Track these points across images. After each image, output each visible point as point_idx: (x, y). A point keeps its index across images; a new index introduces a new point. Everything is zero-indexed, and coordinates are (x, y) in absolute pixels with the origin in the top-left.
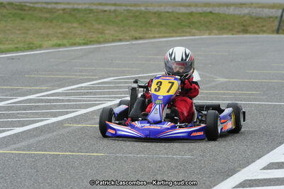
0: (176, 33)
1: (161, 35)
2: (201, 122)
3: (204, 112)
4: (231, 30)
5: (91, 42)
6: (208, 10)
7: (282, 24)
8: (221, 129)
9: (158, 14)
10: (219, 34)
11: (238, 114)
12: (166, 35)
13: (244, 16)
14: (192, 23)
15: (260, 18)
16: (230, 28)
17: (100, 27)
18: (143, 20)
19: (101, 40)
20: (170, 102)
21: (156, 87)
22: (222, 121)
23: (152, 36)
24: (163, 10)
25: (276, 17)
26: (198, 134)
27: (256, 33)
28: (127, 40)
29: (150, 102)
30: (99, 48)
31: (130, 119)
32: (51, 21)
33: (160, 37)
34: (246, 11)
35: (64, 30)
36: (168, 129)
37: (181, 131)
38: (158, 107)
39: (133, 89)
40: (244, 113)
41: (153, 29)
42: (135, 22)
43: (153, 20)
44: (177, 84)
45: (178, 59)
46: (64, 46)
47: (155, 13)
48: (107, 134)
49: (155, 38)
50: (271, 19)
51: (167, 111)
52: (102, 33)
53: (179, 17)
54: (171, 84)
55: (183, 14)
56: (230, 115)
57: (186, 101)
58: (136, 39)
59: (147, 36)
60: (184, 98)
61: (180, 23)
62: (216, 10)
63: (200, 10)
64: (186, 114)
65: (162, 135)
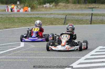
2: (45, 37)
4: (46, 24)
6: (38, 16)
9: (18, 18)
13: (51, 18)
14: (31, 21)
15: (58, 19)
18: (12, 20)
21: (34, 29)
24: (20, 17)
25: (64, 18)
26: (44, 40)
27: (56, 25)
34: (52, 16)
36: (37, 39)
39: (28, 31)
41: (16, 24)
42: (9, 21)
43: (16, 20)
44: (39, 29)
45: (38, 23)
47: (17, 18)
50: (62, 19)
53: (26, 19)
54: (37, 29)
55: (28, 18)
56: (51, 36)
61: (26, 21)
62: (41, 16)
63: (34, 16)
65: (36, 40)
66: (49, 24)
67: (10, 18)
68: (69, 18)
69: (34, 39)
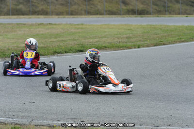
21: (26, 55)
26: (45, 73)
31: (15, 68)
38: (28, 63)
39: (12, 56)
45: (34, 44)
48: (8, 74)
54: (31, 54)
69: (29, 71)
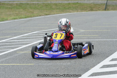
0: (63, 12)
1: (57, 13)
2: (75, 50)
3: (76, 46)
4: (86, 10)
5: (28, 17)
6: (76, 2)
7: (107, 7)
8: (84, 53)
9: (56, 4)
10: (81, 12)
11: (90, 46)
12: (59, 13)
13: (91, 4)
14: (70, 8)
16: (85, 9)
17: (32, 10)
18: (50, 7)
19: (32, 16)
20: (61, 42)
21: (55, 36)
22: (84, 50)
23: (53, 13)
24: (58, 3)
25: (104, 4)
27: (96, 10)
28: (43, 16)
29: (53, 42)
30: (31, 19)
31: (44, 50)
32: (11, 9)
33: (57, 14)
35: (17, 12)
36: (61, 54)
37: (66, 55)
38: (56, 45)
40: (93, 46)
41: (54, 11)
43: (54, 7)
46: (17, 19)
47: (54, 4)
49: (54, 14)
51: (60, 46)
52: (33, 13)
53: (64, 5)
54: (61, 35)
55: (66, 4)
56: (87, 47)
57: (68, 42)
58: (47, 15)
59: (51, 13)
60: (67, 41)
61: (65, 8)
62: (80, 2)
63: (73, 2)
64: (68, 47)
65: (58, 57)
66: (89, 11)
67: (47, 4)
68: (110, 4)
69: (56, 53)
